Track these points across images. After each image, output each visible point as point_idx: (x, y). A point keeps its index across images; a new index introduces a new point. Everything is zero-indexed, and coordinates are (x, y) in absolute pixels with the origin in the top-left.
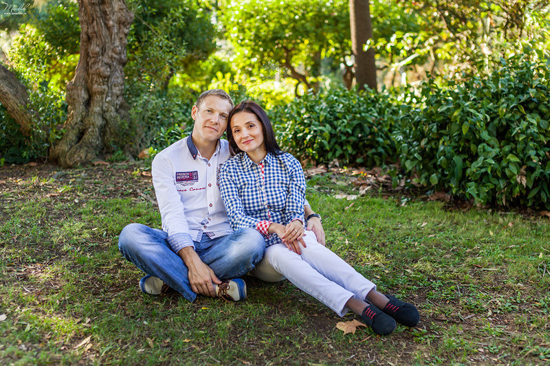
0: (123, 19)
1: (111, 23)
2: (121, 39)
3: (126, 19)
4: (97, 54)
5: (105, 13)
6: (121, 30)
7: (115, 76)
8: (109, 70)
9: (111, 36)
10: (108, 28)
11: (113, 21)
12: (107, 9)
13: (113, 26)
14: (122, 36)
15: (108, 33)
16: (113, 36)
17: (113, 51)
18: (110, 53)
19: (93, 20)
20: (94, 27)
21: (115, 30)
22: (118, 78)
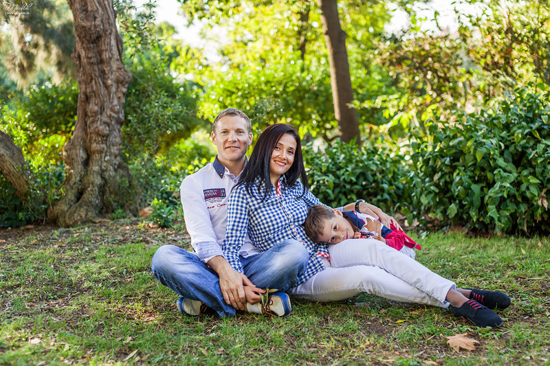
0: (122, 78)
1: (109, 82)
2: (119, 98)
3: (124, 78)
4: (96, 113)
5: (103, 72)
6: (119, 90)
7: (113, 135)
8: (107, 128)
9: (110, 95)
10: (107, 87)
11: (111, 80)
12: (105, 69)
13: (112, 85)
14: (120, 95)
15: (106, 92)
16: (111, 96)
17: (112, 110)
18: (109, 112)
19: (92, 79)
20: (92, 87)
21: (114, 89)
22: (116, 137)
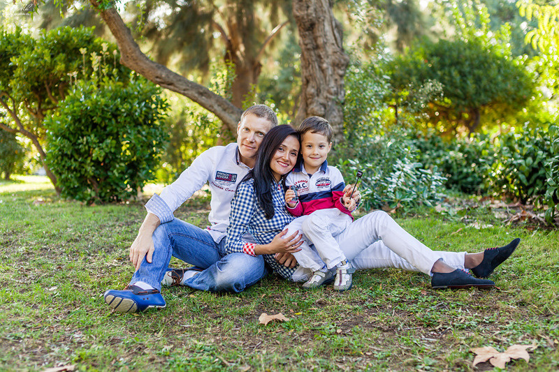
0: (337, 61)
1: (325, 66)
2: (336, 80)
3: (340, 61)
4: (312, 95)
5: (319, 56)
6: (336, 72)
7: (332, 116)
8: (323, 109)
9: (325, 77)
10: (323, 71)
11: (327, 63)
12: (321, 54)
13: (327, 68)
14: (337, 77)
15: (322, 75)
16: (327, 78)
17: (329, 92)
18: (325, 94)
19: (309, 64)
20: (310, 71)
21: (330, 72)
22: (335, 117)
